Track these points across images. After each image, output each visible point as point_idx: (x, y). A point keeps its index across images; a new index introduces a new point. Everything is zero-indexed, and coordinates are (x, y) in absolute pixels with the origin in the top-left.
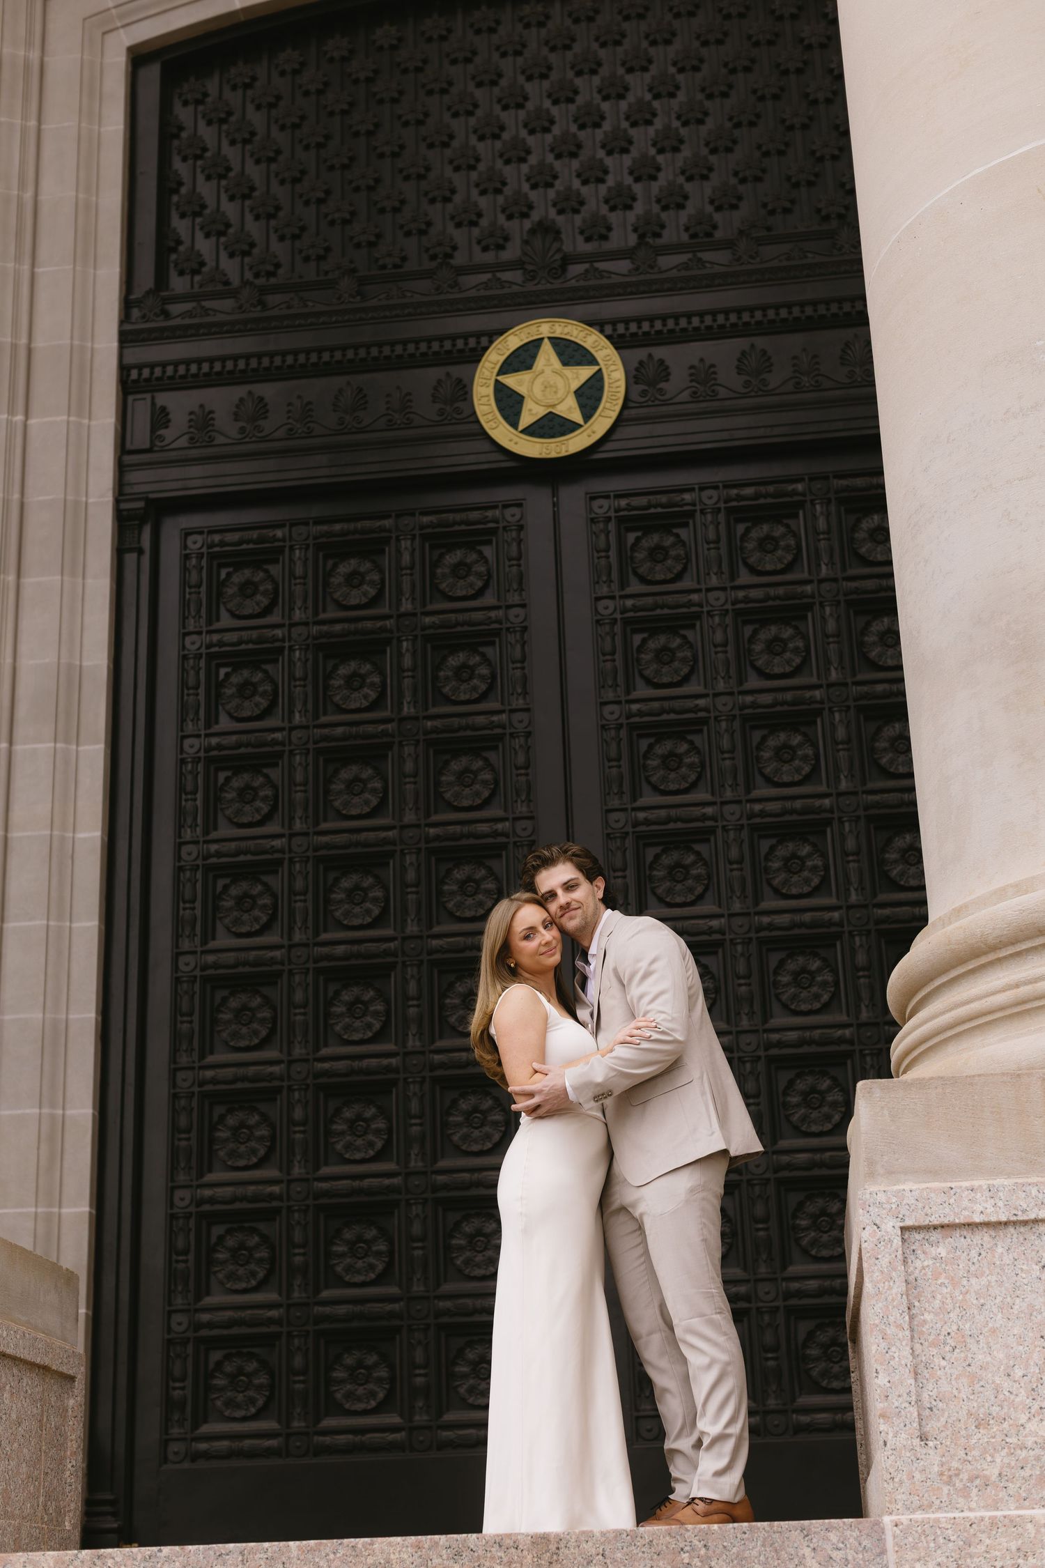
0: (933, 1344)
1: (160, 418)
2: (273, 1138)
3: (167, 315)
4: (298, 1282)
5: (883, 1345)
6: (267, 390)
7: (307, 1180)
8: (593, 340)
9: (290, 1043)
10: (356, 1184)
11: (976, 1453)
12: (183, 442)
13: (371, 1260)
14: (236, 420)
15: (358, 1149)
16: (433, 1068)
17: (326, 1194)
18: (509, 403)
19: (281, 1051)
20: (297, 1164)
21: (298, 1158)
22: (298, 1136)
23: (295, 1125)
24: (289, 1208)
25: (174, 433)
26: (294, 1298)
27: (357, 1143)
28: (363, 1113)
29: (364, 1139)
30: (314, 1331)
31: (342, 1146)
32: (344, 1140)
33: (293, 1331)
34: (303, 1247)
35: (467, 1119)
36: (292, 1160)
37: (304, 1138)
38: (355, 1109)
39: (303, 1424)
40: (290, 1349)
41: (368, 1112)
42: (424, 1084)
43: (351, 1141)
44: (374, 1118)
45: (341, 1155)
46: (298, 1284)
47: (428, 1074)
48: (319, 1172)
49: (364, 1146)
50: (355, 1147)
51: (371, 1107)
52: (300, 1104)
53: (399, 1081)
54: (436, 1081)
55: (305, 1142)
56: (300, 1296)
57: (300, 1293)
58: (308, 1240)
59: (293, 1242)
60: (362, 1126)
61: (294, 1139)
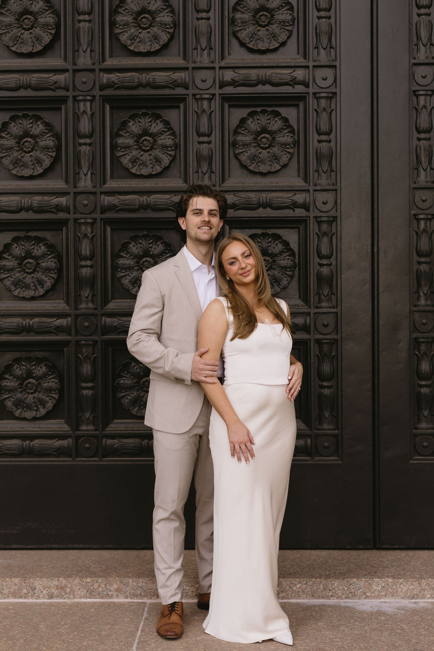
2: (58, 148)
7: (94, 193)
9: (75, 51)
10: (144, 199)
15: (144, 164)
16: (223, 85)
17: (112, 208)
19: (65, 60)
20: (83, 177)
21: (85, 170)
22: (83, 148)
24: (76, 220)
26: (81, 309)
27: (143, 158)
28: (149, 128)
29: (150, 155)
30: (102, 341)
31: (129, 160)
32: (130, 154)
33: (80, 341)
34: (91, 260)
35: (255, 139)
36: (78, 173)
37: (90, 151)
38: (142, 123)
39: (91, 427)
40: (79, 356)
41: (155, 127)
42: (213, 101)
43: (137, 156)
44: (161, 133)
45: (127, 169)
46: (86, 295)
47: (217, 92)
48: (106, 186)
49: (151, 162)
50: (141, 162)
51: (158, 121)
52: (85, 116)
53: (187, 96)
54: (225, 98)
55: (91, 155)
56: (87, 307)
57: (87, 304)
58: (95, 252)
59: (80, 255)
60: (149, 141)
61: (80, 151)
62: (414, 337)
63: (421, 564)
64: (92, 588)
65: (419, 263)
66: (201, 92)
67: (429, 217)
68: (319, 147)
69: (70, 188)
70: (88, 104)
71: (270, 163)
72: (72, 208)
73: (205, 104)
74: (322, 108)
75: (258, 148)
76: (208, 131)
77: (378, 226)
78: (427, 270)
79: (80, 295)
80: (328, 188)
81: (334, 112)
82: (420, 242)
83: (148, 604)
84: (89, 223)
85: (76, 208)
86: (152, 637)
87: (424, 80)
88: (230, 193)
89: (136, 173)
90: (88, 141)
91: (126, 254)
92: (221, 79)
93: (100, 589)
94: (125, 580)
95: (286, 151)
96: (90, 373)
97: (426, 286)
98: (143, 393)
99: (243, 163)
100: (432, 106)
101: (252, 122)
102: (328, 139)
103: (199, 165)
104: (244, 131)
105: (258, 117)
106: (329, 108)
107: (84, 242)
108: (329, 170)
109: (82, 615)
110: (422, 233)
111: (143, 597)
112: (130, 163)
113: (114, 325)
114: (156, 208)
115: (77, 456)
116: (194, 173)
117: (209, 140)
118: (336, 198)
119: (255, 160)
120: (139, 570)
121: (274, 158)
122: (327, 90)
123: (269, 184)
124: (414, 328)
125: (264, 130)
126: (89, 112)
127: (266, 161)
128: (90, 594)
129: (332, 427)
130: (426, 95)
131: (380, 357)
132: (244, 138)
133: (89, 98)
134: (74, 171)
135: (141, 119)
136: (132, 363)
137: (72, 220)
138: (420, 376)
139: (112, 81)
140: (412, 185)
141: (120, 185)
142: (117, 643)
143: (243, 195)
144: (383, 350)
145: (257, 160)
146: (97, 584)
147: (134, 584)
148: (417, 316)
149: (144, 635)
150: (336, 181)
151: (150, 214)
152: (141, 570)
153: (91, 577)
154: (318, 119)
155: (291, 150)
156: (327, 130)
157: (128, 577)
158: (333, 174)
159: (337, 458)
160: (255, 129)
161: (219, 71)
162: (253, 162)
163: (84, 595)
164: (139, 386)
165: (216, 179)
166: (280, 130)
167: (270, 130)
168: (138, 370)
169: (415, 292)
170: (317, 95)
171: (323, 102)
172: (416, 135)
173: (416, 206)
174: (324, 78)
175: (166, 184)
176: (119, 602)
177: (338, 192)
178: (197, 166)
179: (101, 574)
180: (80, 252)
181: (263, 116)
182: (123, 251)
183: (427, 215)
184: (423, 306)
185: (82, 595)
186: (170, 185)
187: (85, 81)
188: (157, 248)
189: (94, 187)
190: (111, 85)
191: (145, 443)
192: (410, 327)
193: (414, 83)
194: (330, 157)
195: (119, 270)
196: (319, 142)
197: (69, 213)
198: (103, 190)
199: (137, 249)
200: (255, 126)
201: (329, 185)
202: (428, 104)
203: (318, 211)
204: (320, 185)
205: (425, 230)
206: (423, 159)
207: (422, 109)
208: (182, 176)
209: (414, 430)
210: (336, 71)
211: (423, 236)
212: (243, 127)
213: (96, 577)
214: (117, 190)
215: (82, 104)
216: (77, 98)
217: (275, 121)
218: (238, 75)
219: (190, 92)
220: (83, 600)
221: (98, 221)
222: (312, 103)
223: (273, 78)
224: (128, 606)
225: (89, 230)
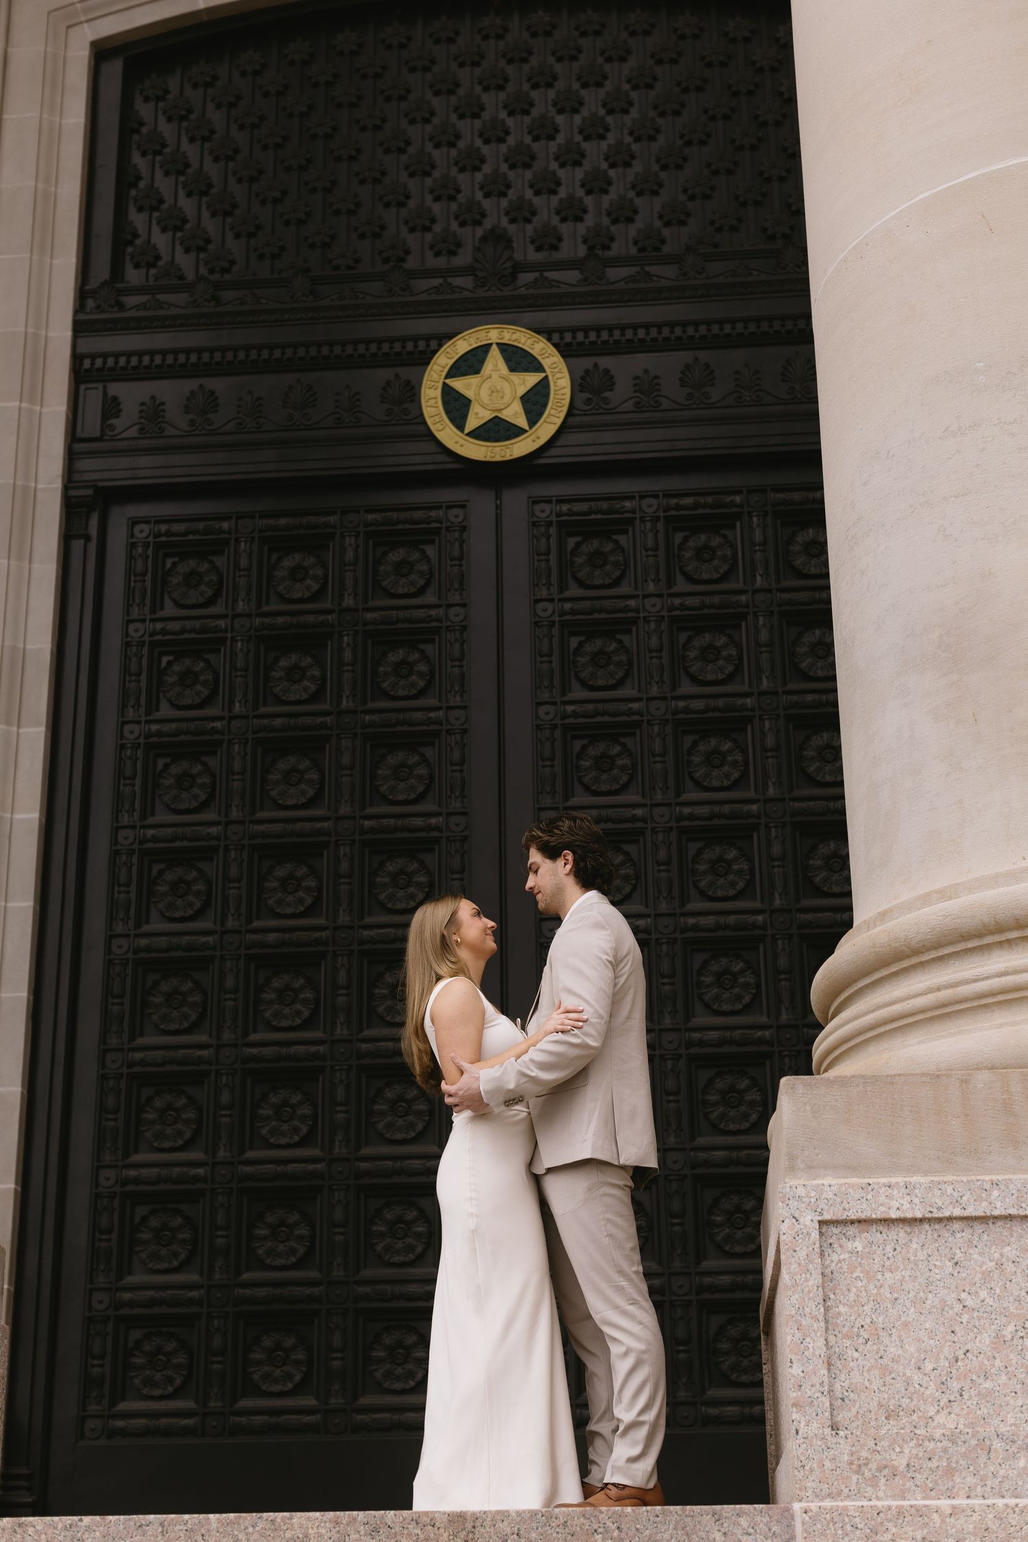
0: (846, 1336)
1: (111, 408)
2: (199, 1121)
3: (121, 307)
4: (219, 1263)
5: (798, 1335)
6: (218, 384)
7: (232, 1163)
8: (539, 347)
9: (220, 1027)
11: (885, 1443)
12: (133, 432)
13: (293, 1244)
14: (187, 412)
15: (283, 1134)
16: (360, 1056)
17: (250, 1177)
18: (457, 406)
23: (221, 1109)
24: (213, 1190)
25: (126, 424)
26: (215, 1280)
27: (282, 1128)
28: (289, 1099)
29: (289, 1125)
30: (234, 1313)
31: (268, 1131)
32: (270, 1125)
33: (213, 1312)
34: (226, 1230)
36: (218, 1144)
37: (230, 1122)
38: (282, 1095)
39: (219, 1404)
40: (209, 1328)
41: (294, 1098)
42: (350, 1072)
43: (276, 1126)
44: (300, 1104)
45: (266, 1140)
47: (355, 1063)
48: (244, 1156)
49: (289, 1132)
50: (280, 1132)
51: (297, 1093)
52: (227, 1088)
53: (325, 1068)
54: (363, 1069)
55: (231, 1126)
56: (221, 1277)
58: (231, 1222)
59: (215, 1225)
60: (288, 1111)
61: (220, 1122)
66: (339, 1063)
69: (209, 1158)
70: (231, 1077)
72: (209, 1179)
73: (343, 1074)
75: (394, 1116)
76: (345, 1101)
79: (214, 1265)
84: (226, 1192)
85: (214, 1179)
89: (274, 1143)
90: (228, 1112)
91: (262, 1224)
92: (358, 1051)
96: (220, 1347)
99: (379, 1132)
104: (380, 1100)
107: (220, 1212)
112: (269, 1134)
113: (247, 1295)
119: (391, 1129)
126: (231, 1085)
127: (403, 1129)
132: (381, 1107)
133: (231, 1071)
135: (282, 1090)
137: (209, 1190)
139: (254, 1055)
141: (259, 1155)
161: (357, 1044)
165: (352, 1147)
178: (334, 1135)
180: (215, 1222)
182: (259, 1221)
186: (307, 1154)
187: (228, 1055)
190: (253, 1059)
197: (207, 1184)
198: (241, 1160)
199: (273, 1218)
212: (379, 1097)
214: (255, 1160)
216: (220, 1072)
221: (235, 1190)
225: (226, 1199)
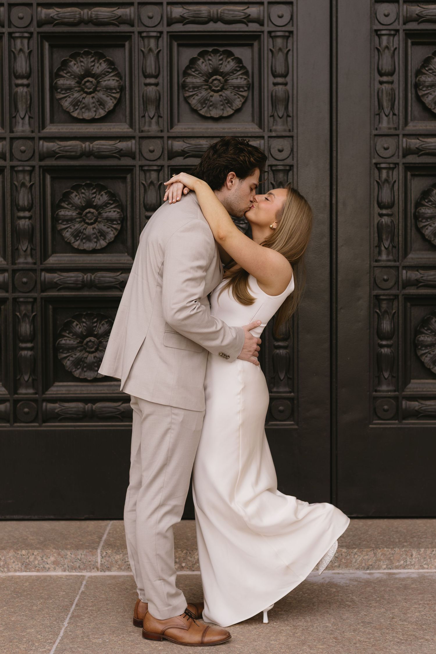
4: (24, 246)
7: (32, 139)
10: (87, 145)
13: (102, 227)
15: (87, 107)
17: (52, 154)
20: (20, 121)
22: (20, 90)
23: (18, 77)
24: (12, 167)
26: (19, 263)
27: (86, 101)
28: (92, 68)
29: (93, 97)
30: (42, 298)
31: (70, 103)
32: (71, 96)
33: (19, 298)
34: (29, 210)
35: (206, 81)
36: (15, 117)
37: (28, 93)
38: (84, 63)
39: (31, 391)
40: (16, 315)
41: (98, 67)
42: (160, 40)
43: (79, 98)
44: (104, 74)
45: (68, 113)
46: (24, 249)
47: (165, 29)
48: (45, 130)
49: (94, 105)
50: (83, 105)
51: (101, 61)
52: (22, 54)
53: (132, 34)
54: (174, 37)
55: (29, 97)
56: (26, 261)
57: (26, 258)
58: (34, 202)
59: (17, 205)
60: (92, 82)
61: (17, 92)
62: (375, 294)
63: (379, 533)
64: (27, 561)
65: (381, 215)
66: (148, 29)
67: (392, 166)
68: (274, 91)
69: (6, 132)
70: (26, 41)
71: (222, 107)
72: (8, 155)
73: (153, 42)
74: (278, 48)
75: (209, 91)
76: (155, 72)
77: (337, 176)
78: (389, 223)
79: (17, 249)
80: (284, 134)
81: (290, 53)
82: (382, 193)
83: (86, 578)
84: (27, 171)
85: (13, 155)
86: (86, 611)
87: (387, 18)
88: (179, 139)
89: (77, 117)
90: (25, 81)
91: (68, 205)
92: (169, 16)
93: (36, 562)
94: (63, 553)
95: (239, 94)
96: (28, 332)
97: (387, 240)
98: (87, 354)
99: (193, 107)
100: (395, 47)
101: (203, 62)
102: (285, 82)
103: (145, 109)
104: (194, 72)
105: (210, 58)
106: (285, 48)
107: (22, 191)
108: (285, 115)
109: (14, 589)
110: (384, 183)
111: (82, 570)
112: (71, 107)
113: (55, 280)
114: (100, 156)
115: (15, 422)
116: (140, 118)
117: (156, 82)
118: (293, 146)
119: (206, 104)
120: (79, 542)
121: (226, 101)
122: (284, 29)
123: (221, 130)
124: (375, 284)
125: (216, 71)
126: (27, 51)
127: (218, 105)
128: (25, 567)
129: (287, 389)
130: (389, 35)
131: (338, 315)
132: (194, 80)
133: (26, 35)
134: (10, 114)
135: (83, 58)
136: (74, 322)
137: (8, 168)
138: (381, 336)
139: (51, 17)
140: (373, 131)
141: (61, 130)
142: (48, 618)
143: (193, 142)
144: (341, 308)
145: (208, 104)
146: (33, 557)
147: (73, 556)
148: (377, 271)
149: (78, 610)
150: (293, 127)
151: (93, 162)
152: (81, 541)
153: (26, 549)
154: (274, 60)
155: (245, 94)
156: (283, 72)
157: (67, 549)
158: (289, 119)
159: (292, 423)
160: (206, 70)
161: (167, 7)
162: (204, 106)
163: (19, 568)
164: (82, 346)
165: (163, 124)
166: (233, 72)
167: (223, 72)
168: (80, 330)
169: (376, 247)
170: (273, 34)
171: (279, 41)
172: (378, 78)
173: (378, 154)
174: (280, 15)
175: (110, 129)
176: (57, 576)
177: (295, 138)
178: (144, 110)
179: (38, 546)
180: (17, 202)
181: (214, 56)
182: (64, 202)
183: (389, 163)
184: (384, 261)
185: (17, 569)
186: (114, 130)
187: (22, 16)
188: (101, 198)
189: (32, 132)
190: (50, 21)
191: (88, 407)
192: (370, 283)
193: (376, 21)
194: (287, 100)
195: (60, 222)
196: (275, 84)
197: (5, 160)
198: (41, 135)
199: (79, 199)
200: (206, 67)
201: (285, 131)
202: (391, 44)
203: (273, 159)
204: (275, 131)
205: (387, 181)
206: (385, 104)
207: (384, 50)
208: (128, 120)
209: (374, 393)
210: (293, 8)
211: (385, 186)
212: (193, 68)
213: (31, 549)
214: (57, 135)
215: (18, 42)
216: (13, 35)
217: (227, 61)
218: (188, 11)
219: (136, 29)
220: (18, 574)
221: (37, 169)
222: (266, 41)
223: (225, 14)
224: (65, 580)
225: (27, 178)
